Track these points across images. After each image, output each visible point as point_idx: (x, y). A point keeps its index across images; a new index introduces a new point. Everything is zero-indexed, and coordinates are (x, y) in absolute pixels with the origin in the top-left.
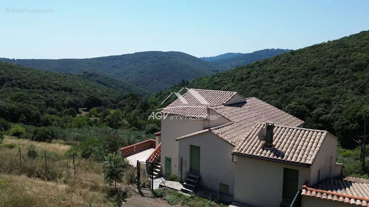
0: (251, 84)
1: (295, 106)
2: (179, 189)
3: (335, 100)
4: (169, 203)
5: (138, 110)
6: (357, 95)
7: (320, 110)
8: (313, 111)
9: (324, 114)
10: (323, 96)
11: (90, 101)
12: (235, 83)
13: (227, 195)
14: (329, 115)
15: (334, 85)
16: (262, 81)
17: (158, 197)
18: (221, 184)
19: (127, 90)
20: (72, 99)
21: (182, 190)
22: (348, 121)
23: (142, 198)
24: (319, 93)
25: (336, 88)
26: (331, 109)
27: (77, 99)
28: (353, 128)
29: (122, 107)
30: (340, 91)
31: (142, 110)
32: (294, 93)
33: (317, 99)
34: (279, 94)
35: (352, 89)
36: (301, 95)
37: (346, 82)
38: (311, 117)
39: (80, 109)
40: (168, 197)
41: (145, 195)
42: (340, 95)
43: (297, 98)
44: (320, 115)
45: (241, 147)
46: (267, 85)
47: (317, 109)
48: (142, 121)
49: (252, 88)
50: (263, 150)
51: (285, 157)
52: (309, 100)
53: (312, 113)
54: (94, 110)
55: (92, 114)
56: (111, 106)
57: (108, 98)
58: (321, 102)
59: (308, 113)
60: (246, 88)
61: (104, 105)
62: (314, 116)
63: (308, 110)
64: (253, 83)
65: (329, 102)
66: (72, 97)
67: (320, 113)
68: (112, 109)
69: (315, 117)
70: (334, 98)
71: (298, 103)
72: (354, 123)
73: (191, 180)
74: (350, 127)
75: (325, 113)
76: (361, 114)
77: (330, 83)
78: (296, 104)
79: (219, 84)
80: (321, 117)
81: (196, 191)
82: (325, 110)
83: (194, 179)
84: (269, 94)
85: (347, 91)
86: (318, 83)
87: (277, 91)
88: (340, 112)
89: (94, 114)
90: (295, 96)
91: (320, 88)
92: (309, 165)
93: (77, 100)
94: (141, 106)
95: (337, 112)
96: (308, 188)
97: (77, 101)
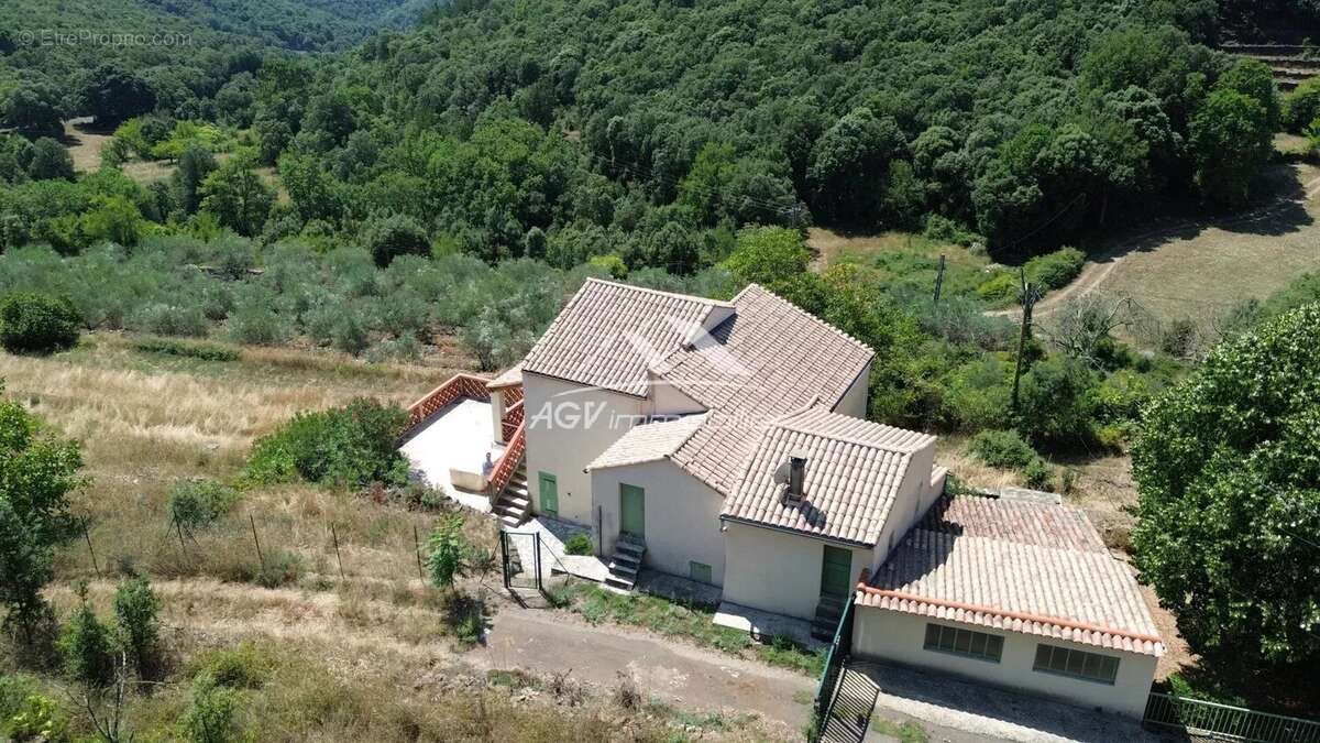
0: (721, 25)
1: (863, 121)
2: (602, 579)
3: (985, 95)
4: (588, 621)
5: (314, 133)
6: (1050, 73)
7: (936, 137)
8: (916, 136)
9: (947, 148)
10: (951, 77)
11: (104, 92)
12: (664, 16)
13: (706, 584)
14: (963, 154)
15: (987, 31)
16: (757, 9)
17: (560, 606)
18: (692, 563)
19: (232, 13)
20: (30, 88)
21: (608, 582)
22: (1012, 177)
23: (523, 610)
24: (940, 69)
25: (992, 47)
26: (970, 131)
27: (48, 83)
28: (1024, 200)
29: (240, 109)
30: (1002, 58)
31: (329, 135)
32: (861, 64)
33: (933, 90)
34: (812, 67)
35: (1040, 52)
36: (883, 78)
37: (1024, 23)
38: (910, 159)
39: (69, 127)
40: (580, 603)
41: (527, 602)
42: (1002, 74)
43: (871, 88)
44: (936, 153)
45: (739, 501)
46: (775, 30)
47: (930, 130)
48: (343, 186)
49: (725, 37)
50: (785, 506)
51: (827, 526)
52: (907, 95)
53: (914, 143)
54: (130, 128)
55: (125, 148)
56: (195, 108)
57: (170, 70)
58: (941, 105)
59: (903, 145)
60: (703, 37)
61: (165, 105)
62: (917, 156)
63: (901, 135)
64: (728, 21)
65: (963, 103)
66: (22, 76)
67: (936, 145)
68: (198, 121)
69: (921, 159)
70: (981, 89)
71: (872, 109)
72: (1028, 185)
73: (626, 557)
74: (1015, 197)
75: (951, 144)
76: (1051, 156)
77: (975, 24)
78: (865, 117)
79: (604, 16)
80: (940, 161)
81: (639, 582)
82: (953, 132)
83: (633, 554)
84: (779, 68)
85: (1023, 57)
86: (938, 24)
87: (807, 57)
88: (993, 143)
89: (135, 148)
90: (864, 79)
91: (944, 43)
92: (870, 546)
93: (47, 89)
94: (322, 118)
95: (987, 144)
96: (868, 589)
97: (51, 92)
